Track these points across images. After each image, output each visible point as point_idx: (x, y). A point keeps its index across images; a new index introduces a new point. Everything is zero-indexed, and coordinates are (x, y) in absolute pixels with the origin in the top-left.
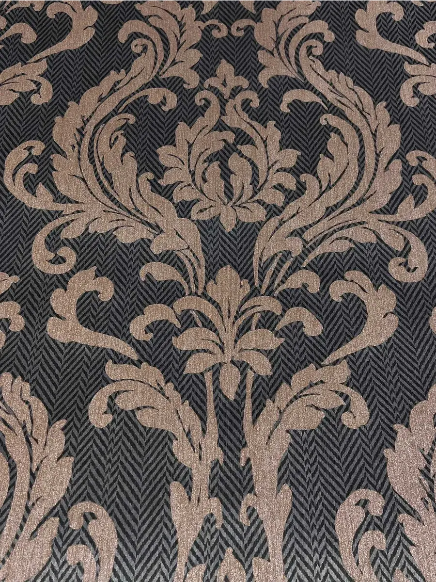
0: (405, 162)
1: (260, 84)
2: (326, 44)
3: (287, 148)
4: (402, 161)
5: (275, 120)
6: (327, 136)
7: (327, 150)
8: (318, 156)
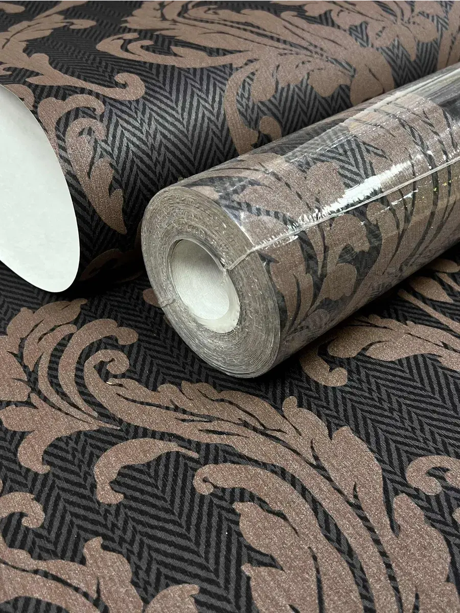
0: (416, 495)
1: (28, 470)
2: (126, 350)
3: (157, 590)
4: (409, 495)
5: (97, 534)
6: (231, 516)
7: (249, 548)
8: (239, 572)
